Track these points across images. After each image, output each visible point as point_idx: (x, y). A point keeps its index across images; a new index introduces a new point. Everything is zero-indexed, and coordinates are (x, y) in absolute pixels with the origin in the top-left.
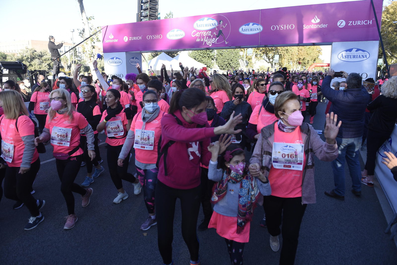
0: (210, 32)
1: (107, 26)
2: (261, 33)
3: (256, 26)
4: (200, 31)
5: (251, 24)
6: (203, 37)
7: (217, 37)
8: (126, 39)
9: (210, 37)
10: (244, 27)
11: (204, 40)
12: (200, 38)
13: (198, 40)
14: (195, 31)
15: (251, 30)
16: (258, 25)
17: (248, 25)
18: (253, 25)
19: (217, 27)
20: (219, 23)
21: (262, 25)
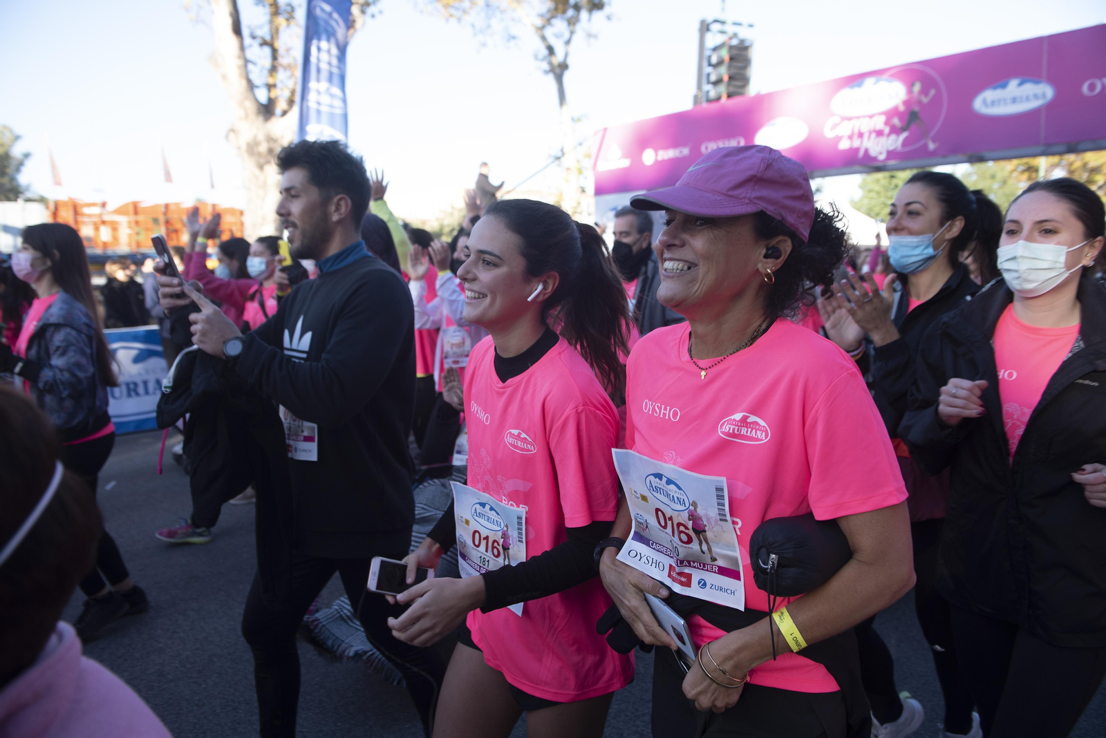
0: (883, 118)
1: (605, 129)
2: (1051, 106)
3: (1029, 88)
4: (850, 119)
5: (1013, 83)
6: (861, 135)
7: (903, 130)
8: (649, 157)
9: (879, 133)
10: (989, 95)
11: (862, 143)
12: (850, 137)
13: (844, 145)
14: (836, 119)
15: (1014, 100)
16: (1037, 82)
17: (1004, 86)
18: (1020, 84)
19: (906, 103)
20: (910, 91)
21: (1051, 80)
